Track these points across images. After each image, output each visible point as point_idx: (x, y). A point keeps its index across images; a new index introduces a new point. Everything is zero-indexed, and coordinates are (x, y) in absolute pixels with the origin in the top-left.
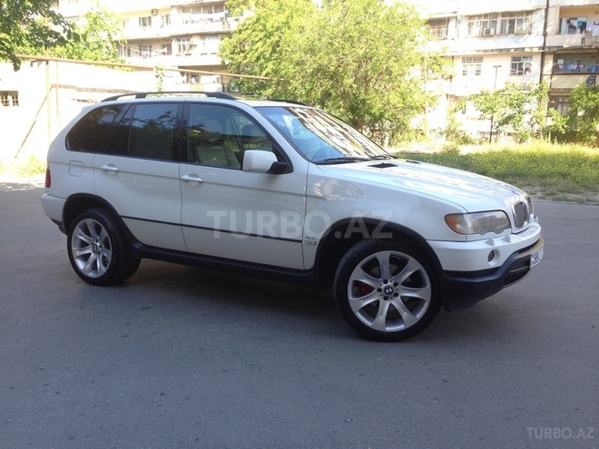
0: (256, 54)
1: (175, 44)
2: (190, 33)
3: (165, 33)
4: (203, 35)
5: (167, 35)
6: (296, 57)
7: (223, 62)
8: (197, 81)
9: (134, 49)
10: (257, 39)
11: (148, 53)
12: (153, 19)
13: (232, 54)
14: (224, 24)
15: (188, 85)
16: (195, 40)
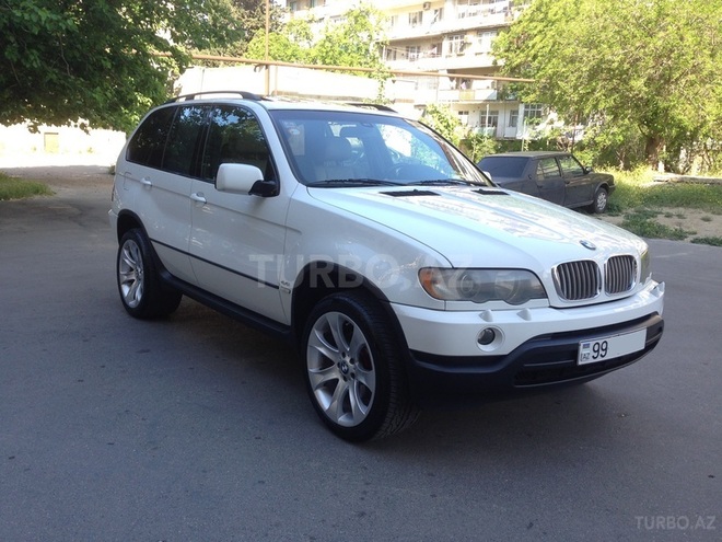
0: (533, 52)
1: (446, 43)
2: (465, 28)
3: (436, 30)
4: (480, 31)
5: (439, 33)
6: (569, 51)
7: (495, 63)
8: (468, 87)
9: (401, 50)
10: (535, 32)
11: (416, 54)
12: (425, 14)
13: (506, 51)
14: (506, 15)
15: (458, 91)
16: (470, 38)
